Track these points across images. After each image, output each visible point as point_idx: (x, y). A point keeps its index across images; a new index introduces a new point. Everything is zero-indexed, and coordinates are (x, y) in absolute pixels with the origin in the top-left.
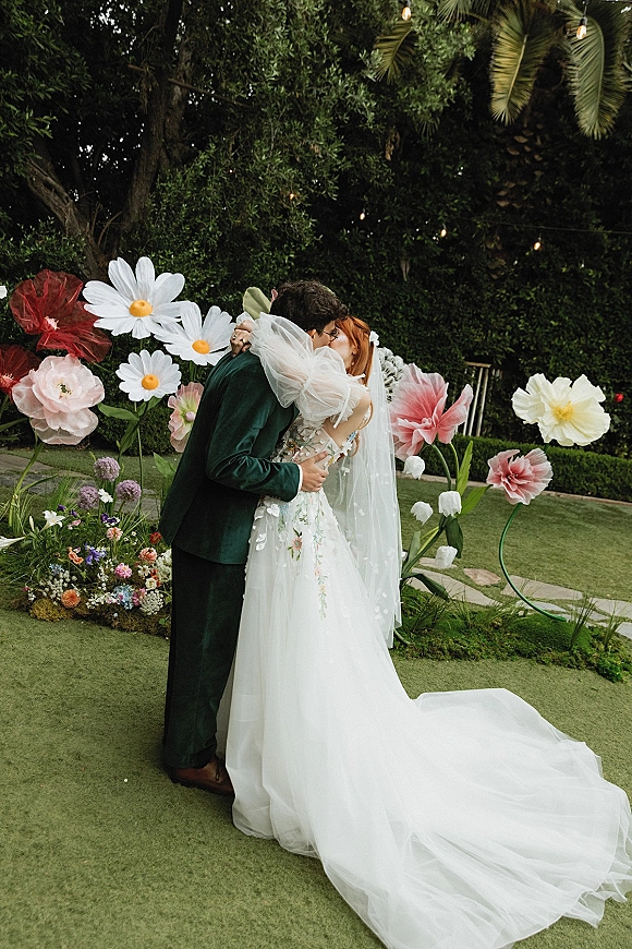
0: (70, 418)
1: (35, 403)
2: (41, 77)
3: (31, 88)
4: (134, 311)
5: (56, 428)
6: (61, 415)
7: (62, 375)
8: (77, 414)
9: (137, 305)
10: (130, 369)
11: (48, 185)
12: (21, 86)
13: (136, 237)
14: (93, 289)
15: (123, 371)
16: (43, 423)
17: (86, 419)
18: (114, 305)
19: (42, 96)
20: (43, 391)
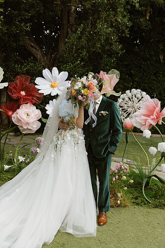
0: (31, 124)
1: (19, 120)
2: (26, 11)
3: (23, 15)
4: (52, 86)
5: (26, 128)
6: (28, 124)
7: (27, 110)
8: (33, 123)
9: (53, 84)
10: (50, 106)
11: (32, 46)
12: (20, 15)
13: (61, 60)
14: (38, 80)
15: (47, 107)
16: (22, 127)
17: (36, 124)
18: (45, 84)
19: (27, 17)
20: (21, 116)
